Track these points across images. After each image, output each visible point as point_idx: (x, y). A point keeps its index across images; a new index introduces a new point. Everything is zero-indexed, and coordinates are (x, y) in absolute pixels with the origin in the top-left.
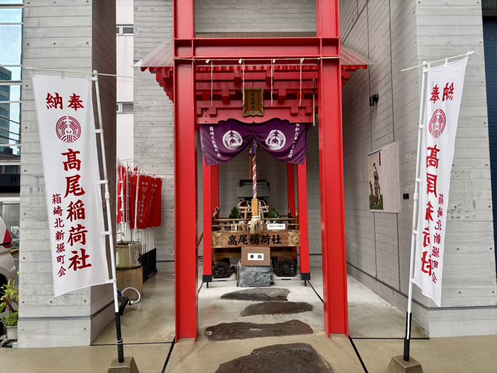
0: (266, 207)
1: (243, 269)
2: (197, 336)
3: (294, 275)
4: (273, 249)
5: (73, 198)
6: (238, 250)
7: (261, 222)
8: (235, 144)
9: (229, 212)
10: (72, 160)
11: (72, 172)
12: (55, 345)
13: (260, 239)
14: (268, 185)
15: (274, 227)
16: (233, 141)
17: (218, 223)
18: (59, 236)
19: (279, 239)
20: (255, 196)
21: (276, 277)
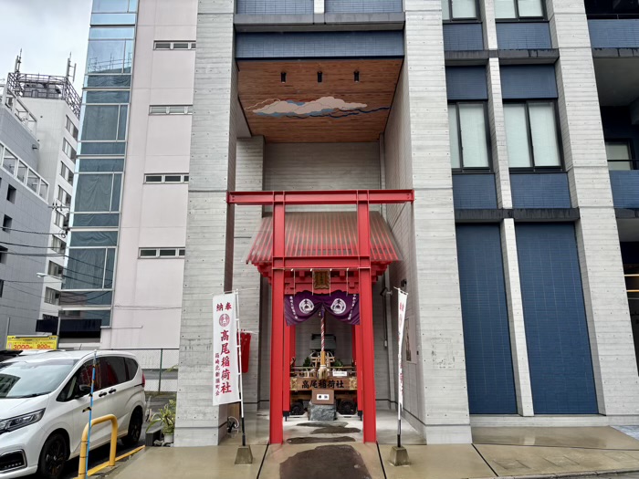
0: (333, 357)
1: (313, 407)
2: (282, 442)
3: (354, 413)
4: (336, 392)
5: (224, 355)
6: (309, 393)
7: (328, 370)
8: (308, 310)
9: (303, 361)
10: (225, 335)
11: (225, 342)
12: (196, 445)
13: (327, 384)
14: (335, 339)
15: (338, 374)
16: (307, 307)
17: (294, 370)
18: (217, 374)
19: (342, 384)
20: (323, 349)
21: (339, 415)
